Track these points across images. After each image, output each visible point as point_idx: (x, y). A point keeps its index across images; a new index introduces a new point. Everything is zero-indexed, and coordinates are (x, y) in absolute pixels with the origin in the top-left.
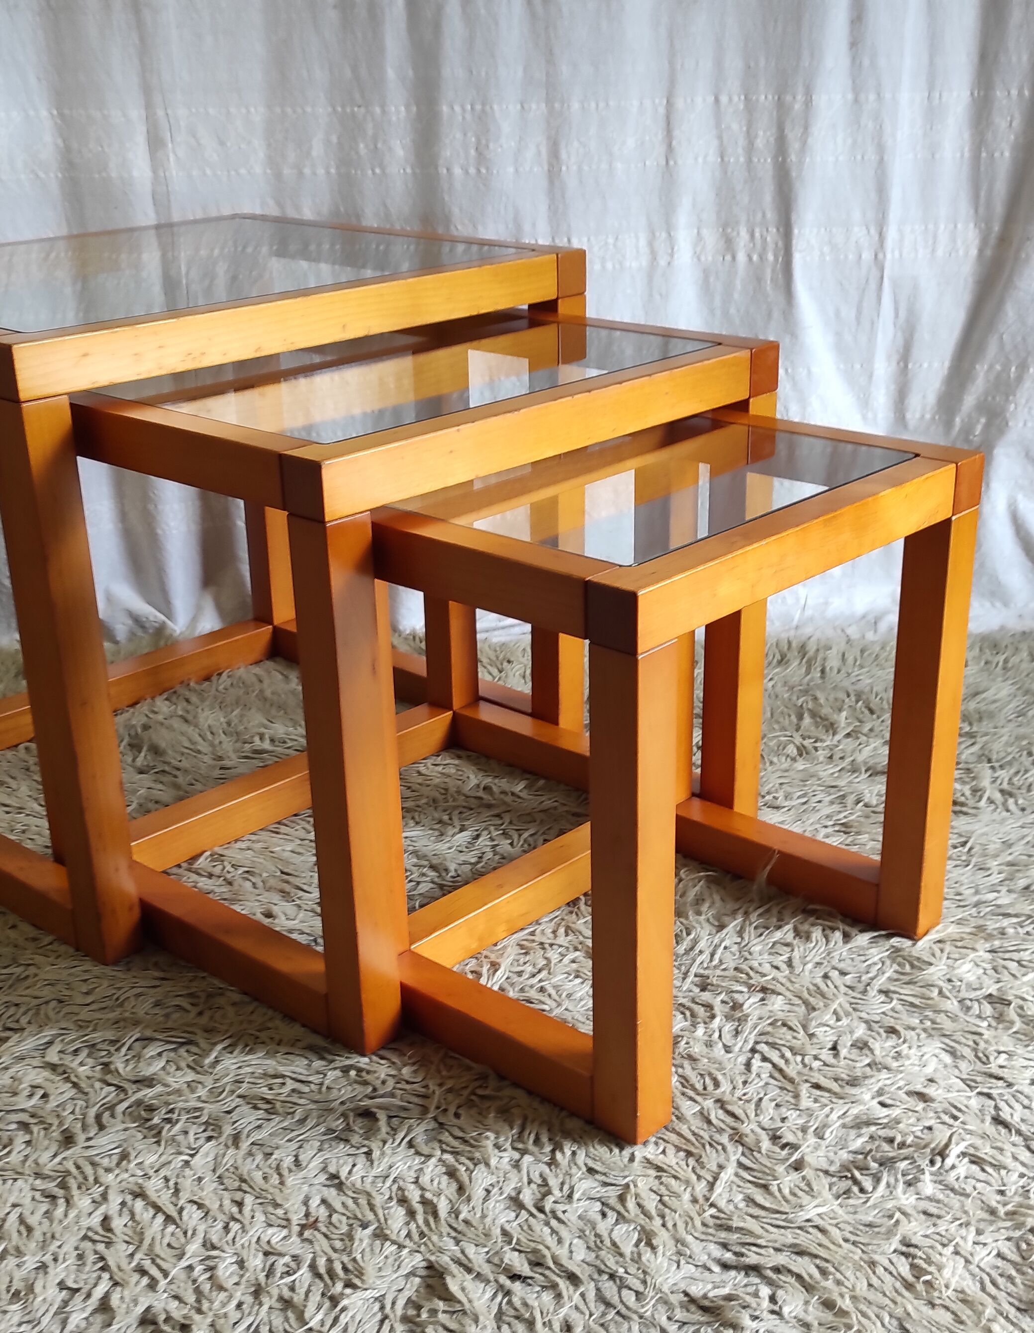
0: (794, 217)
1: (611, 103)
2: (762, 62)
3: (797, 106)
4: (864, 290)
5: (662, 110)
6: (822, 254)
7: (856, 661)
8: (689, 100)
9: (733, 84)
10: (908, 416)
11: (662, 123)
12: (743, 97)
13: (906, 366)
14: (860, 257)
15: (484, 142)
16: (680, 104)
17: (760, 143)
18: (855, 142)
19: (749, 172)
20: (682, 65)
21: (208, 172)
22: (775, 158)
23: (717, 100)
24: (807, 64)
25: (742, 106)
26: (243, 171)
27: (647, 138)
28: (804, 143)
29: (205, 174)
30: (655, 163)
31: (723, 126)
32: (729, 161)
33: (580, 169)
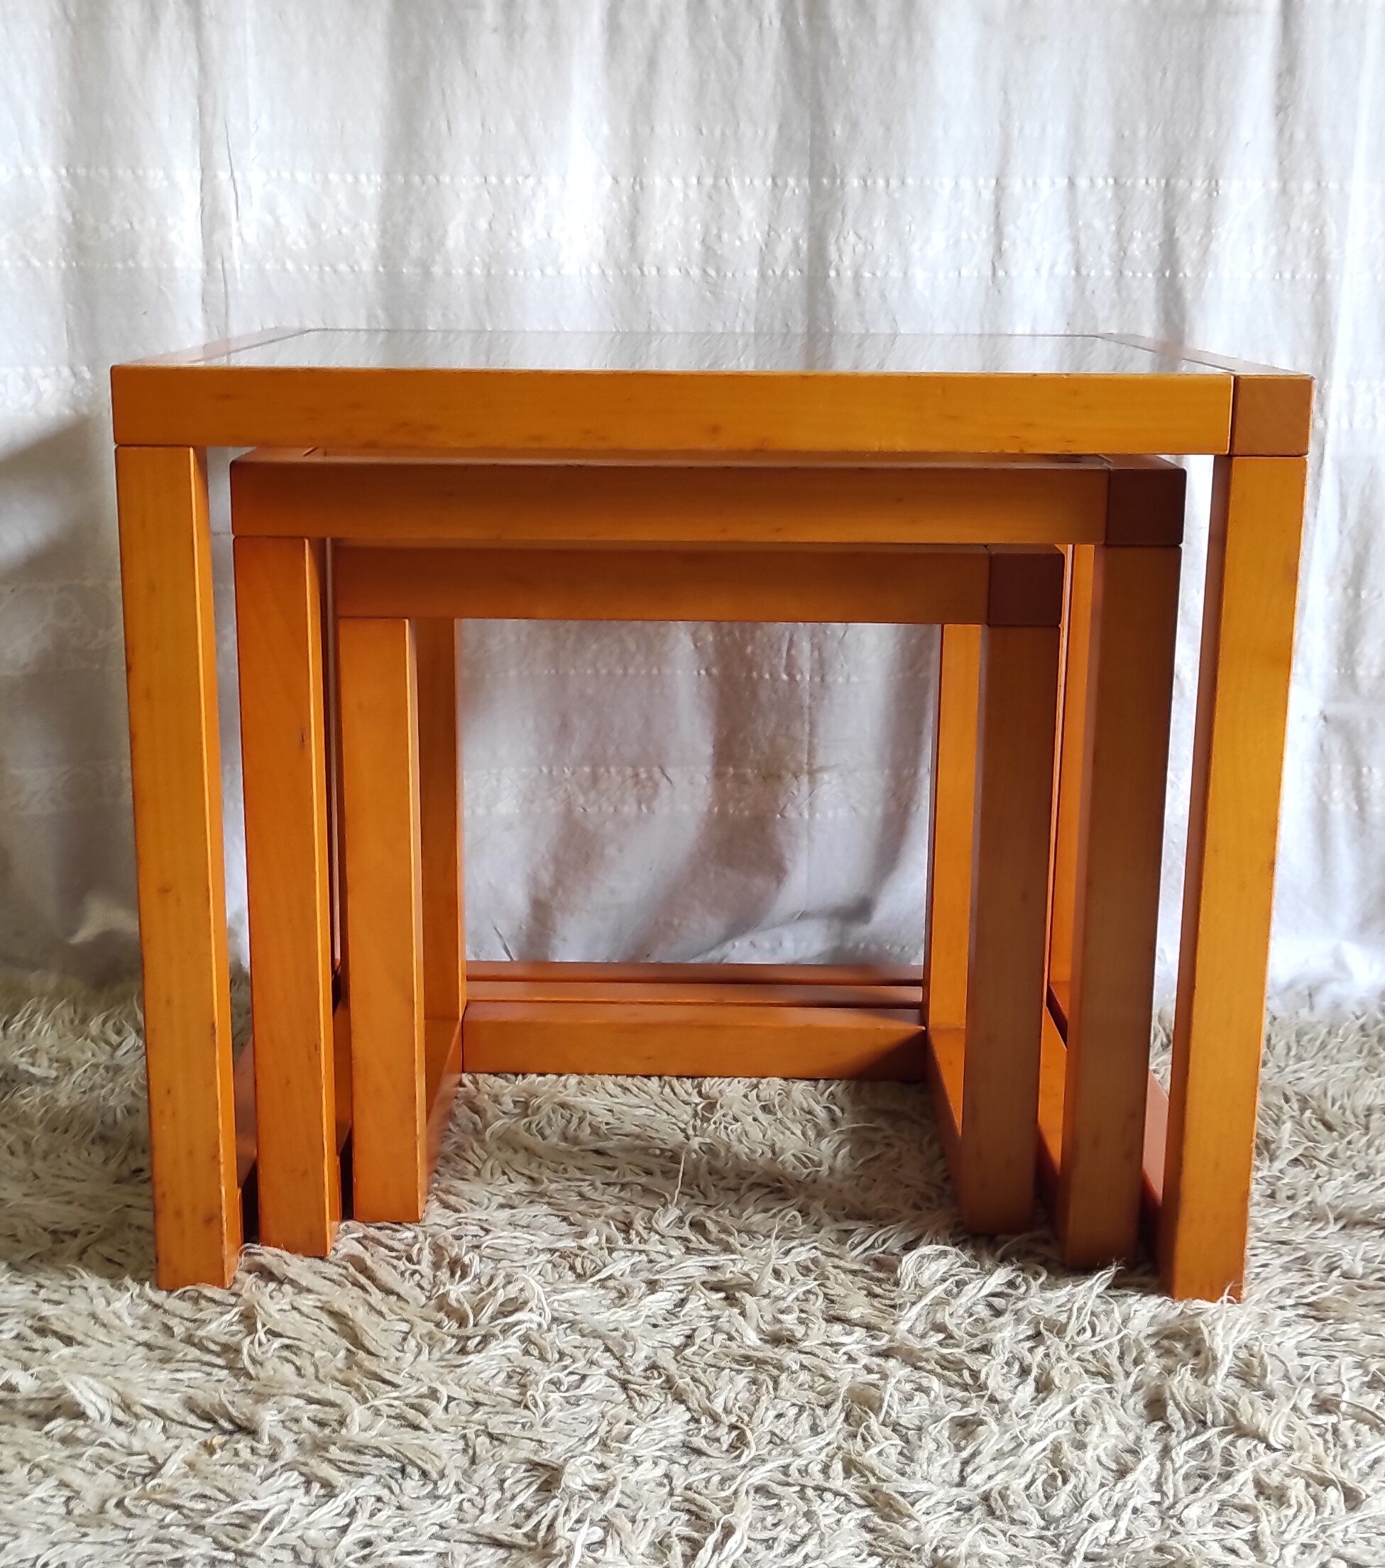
1: (909, 181)
2: (1142, 132)
3: (1195, 196)
5: (988, 196)
7: (1289, 1049)
8: (1030, 182)
9: (1097, 161)
10: (1361, 672)
11: (988, 215)
12: (1111, 181)
13: (1358, 595)
15: (714, 231)
16: (1015, 186)
17: (1136, 249)
18: (1281, 253)
19: (1119, 291)
20: (1021, 130)
21: (290, 266)
22: (1161, 271)
23: (1072, 184)
24: (1211, 133)
25: (1109, 195)
26: (343, 267)
27: (964, 236)
28: (1205, 251)
29: (284, 269)
30: (975, 274)
31: (1080, 223)
32: (1089, 275)
33: (857, 276)
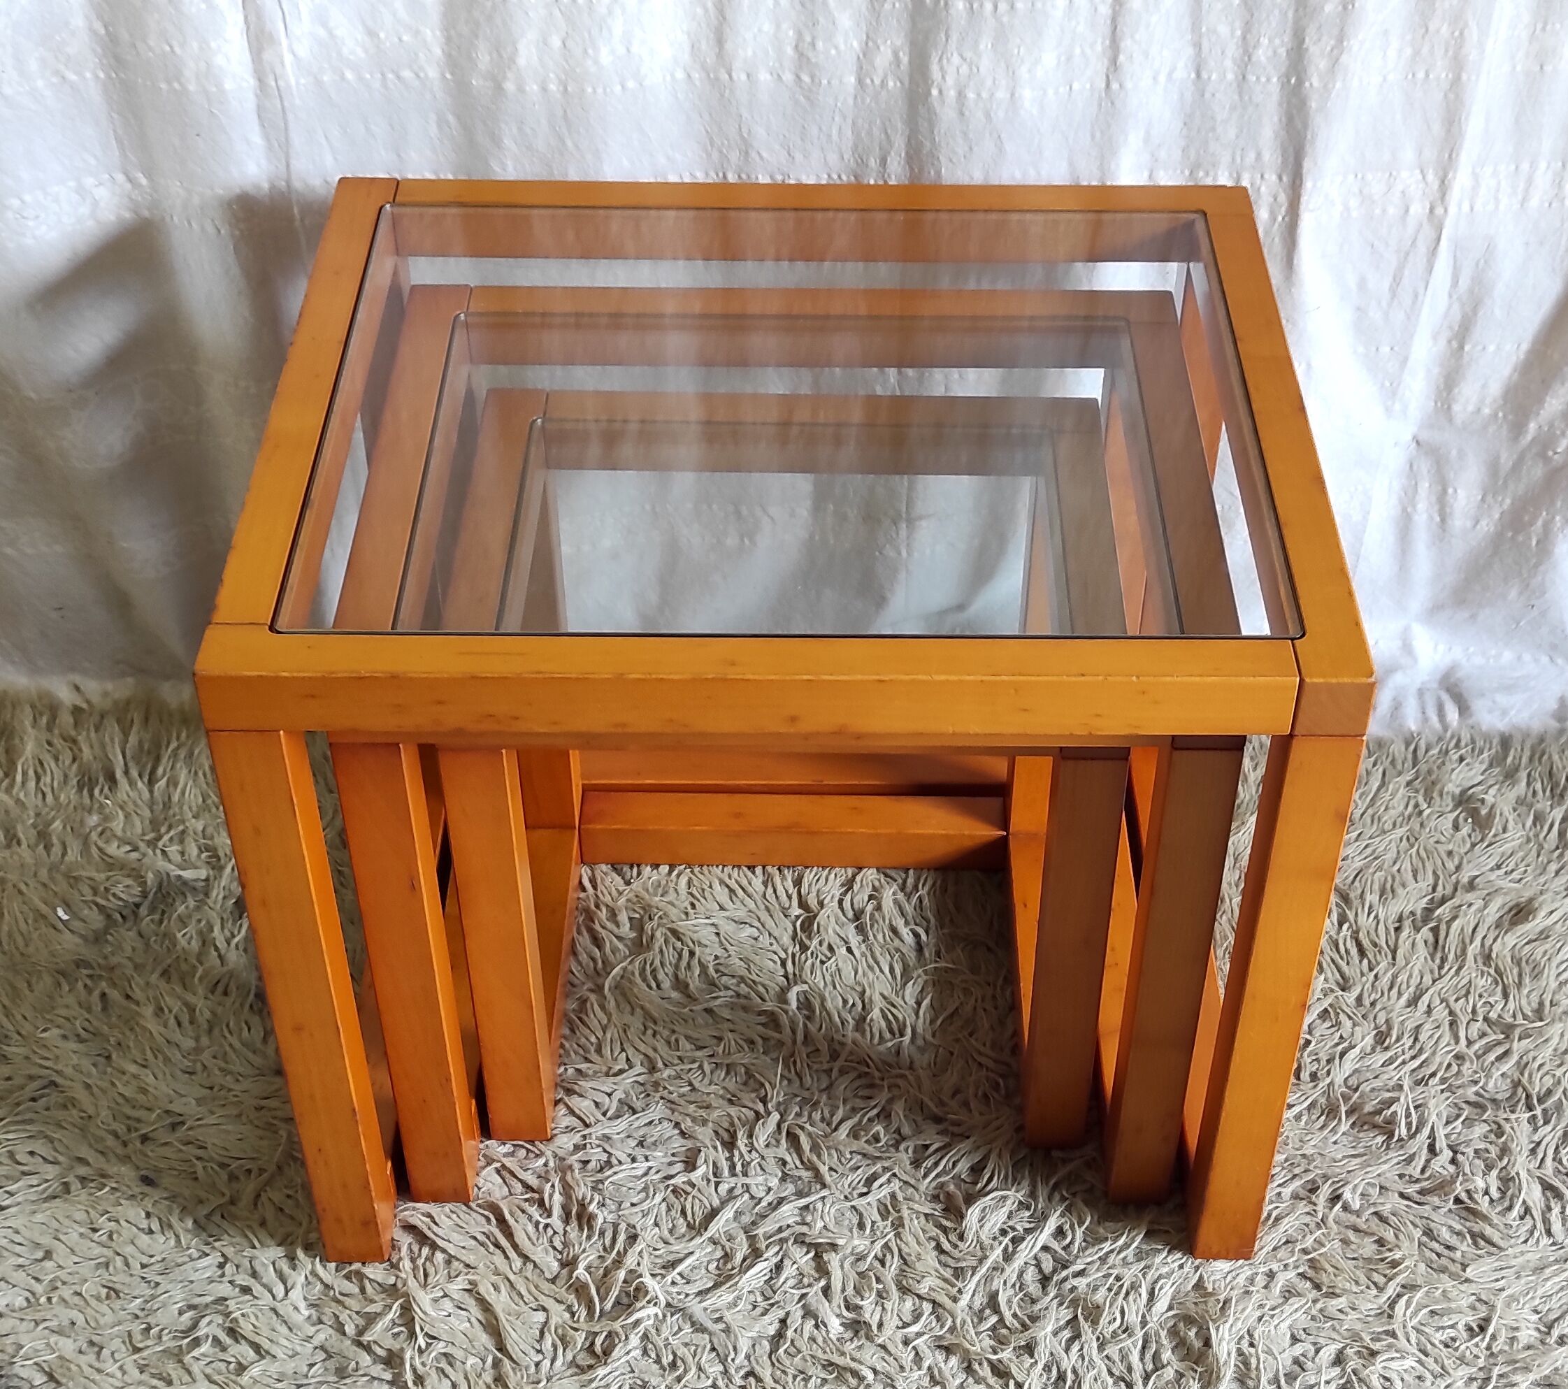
0: (1307, 164)
1: (1020, 5)
3: (1328, 8)
4: (1407, 254)
5: (1105, 11)
6: (1347, 208)
10: (1456, 408)
11: (1104, 28)
13: (1461, 347)
14: (1407, 211)
15: (808, 39)
17: (1261, 55)
18: (1417, 53)
19: (1240, 95)
21: (349, 75)
22: (1285, 82)
26: (407, 74)
27: (1078, 51)
28: (1336, 62)
29: (343, 78)
30: (1088, 86)
31: (1204, 29)
32: (1209, 78)
33: (961, 95)
